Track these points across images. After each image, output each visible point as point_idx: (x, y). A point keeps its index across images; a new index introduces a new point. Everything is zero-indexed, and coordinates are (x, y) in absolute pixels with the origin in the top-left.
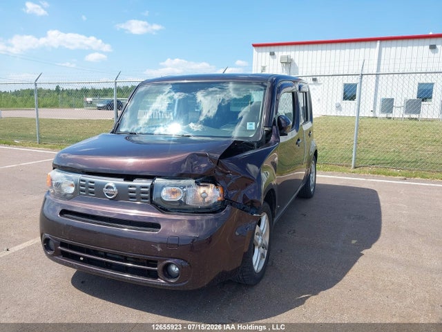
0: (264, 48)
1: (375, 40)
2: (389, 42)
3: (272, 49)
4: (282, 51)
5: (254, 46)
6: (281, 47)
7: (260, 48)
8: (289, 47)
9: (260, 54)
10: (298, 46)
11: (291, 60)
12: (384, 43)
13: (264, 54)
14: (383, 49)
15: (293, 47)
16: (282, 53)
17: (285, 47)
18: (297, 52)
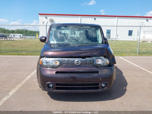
0: (43, 15)
1: (79, 15)
2: (83, 16)
3: (46, 16)
4: (50, 17)
5: (39, 14)
6: (49, 15)
7: (42, 15)
8: (52, 16)
9: (42, 17)
10: (55, 16)
11: (53, 20)
12: (82, 16)
13: (43, 17)
14: (82, 18)
15: (53, 16)
16: (49, 17)
17: (50, 15)
18: (55, 18)
